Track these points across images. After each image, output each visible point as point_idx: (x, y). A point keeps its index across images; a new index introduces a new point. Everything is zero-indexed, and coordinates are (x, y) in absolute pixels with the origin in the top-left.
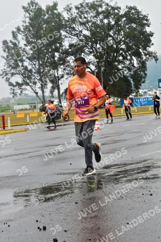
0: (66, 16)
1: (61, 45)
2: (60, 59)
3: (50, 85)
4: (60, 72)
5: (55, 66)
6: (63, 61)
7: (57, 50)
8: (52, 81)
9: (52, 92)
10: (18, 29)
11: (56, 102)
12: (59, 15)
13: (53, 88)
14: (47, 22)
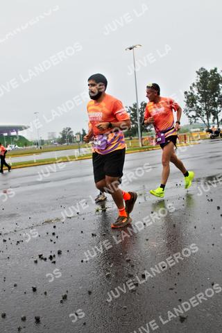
1: (219, 93)
2: (218, 101)
3: (212, 116)
4: (219, 109)
5: (215, 105)
6: (220, 102)
7: (216, 95)
8: (213, 114)
9: (213, 121)
10: (194, 85)
11: (216, 127)
12: (218, 75)
13: (214, 118)
14: (211, 79)
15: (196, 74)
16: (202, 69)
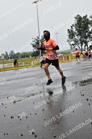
0: (90, 19)
1: (88, 30)
2: (88, 35)
3: (84, 44)
5: (86, 38)
6: (89, 36)
7: (87, 32)
9: (85, 47)
10: (73, 25)
11: (86, 50)
12: (88, 19)
13: (85, 45)
14: (83, 22)
15: (75, 19)
16: (78, 15)
